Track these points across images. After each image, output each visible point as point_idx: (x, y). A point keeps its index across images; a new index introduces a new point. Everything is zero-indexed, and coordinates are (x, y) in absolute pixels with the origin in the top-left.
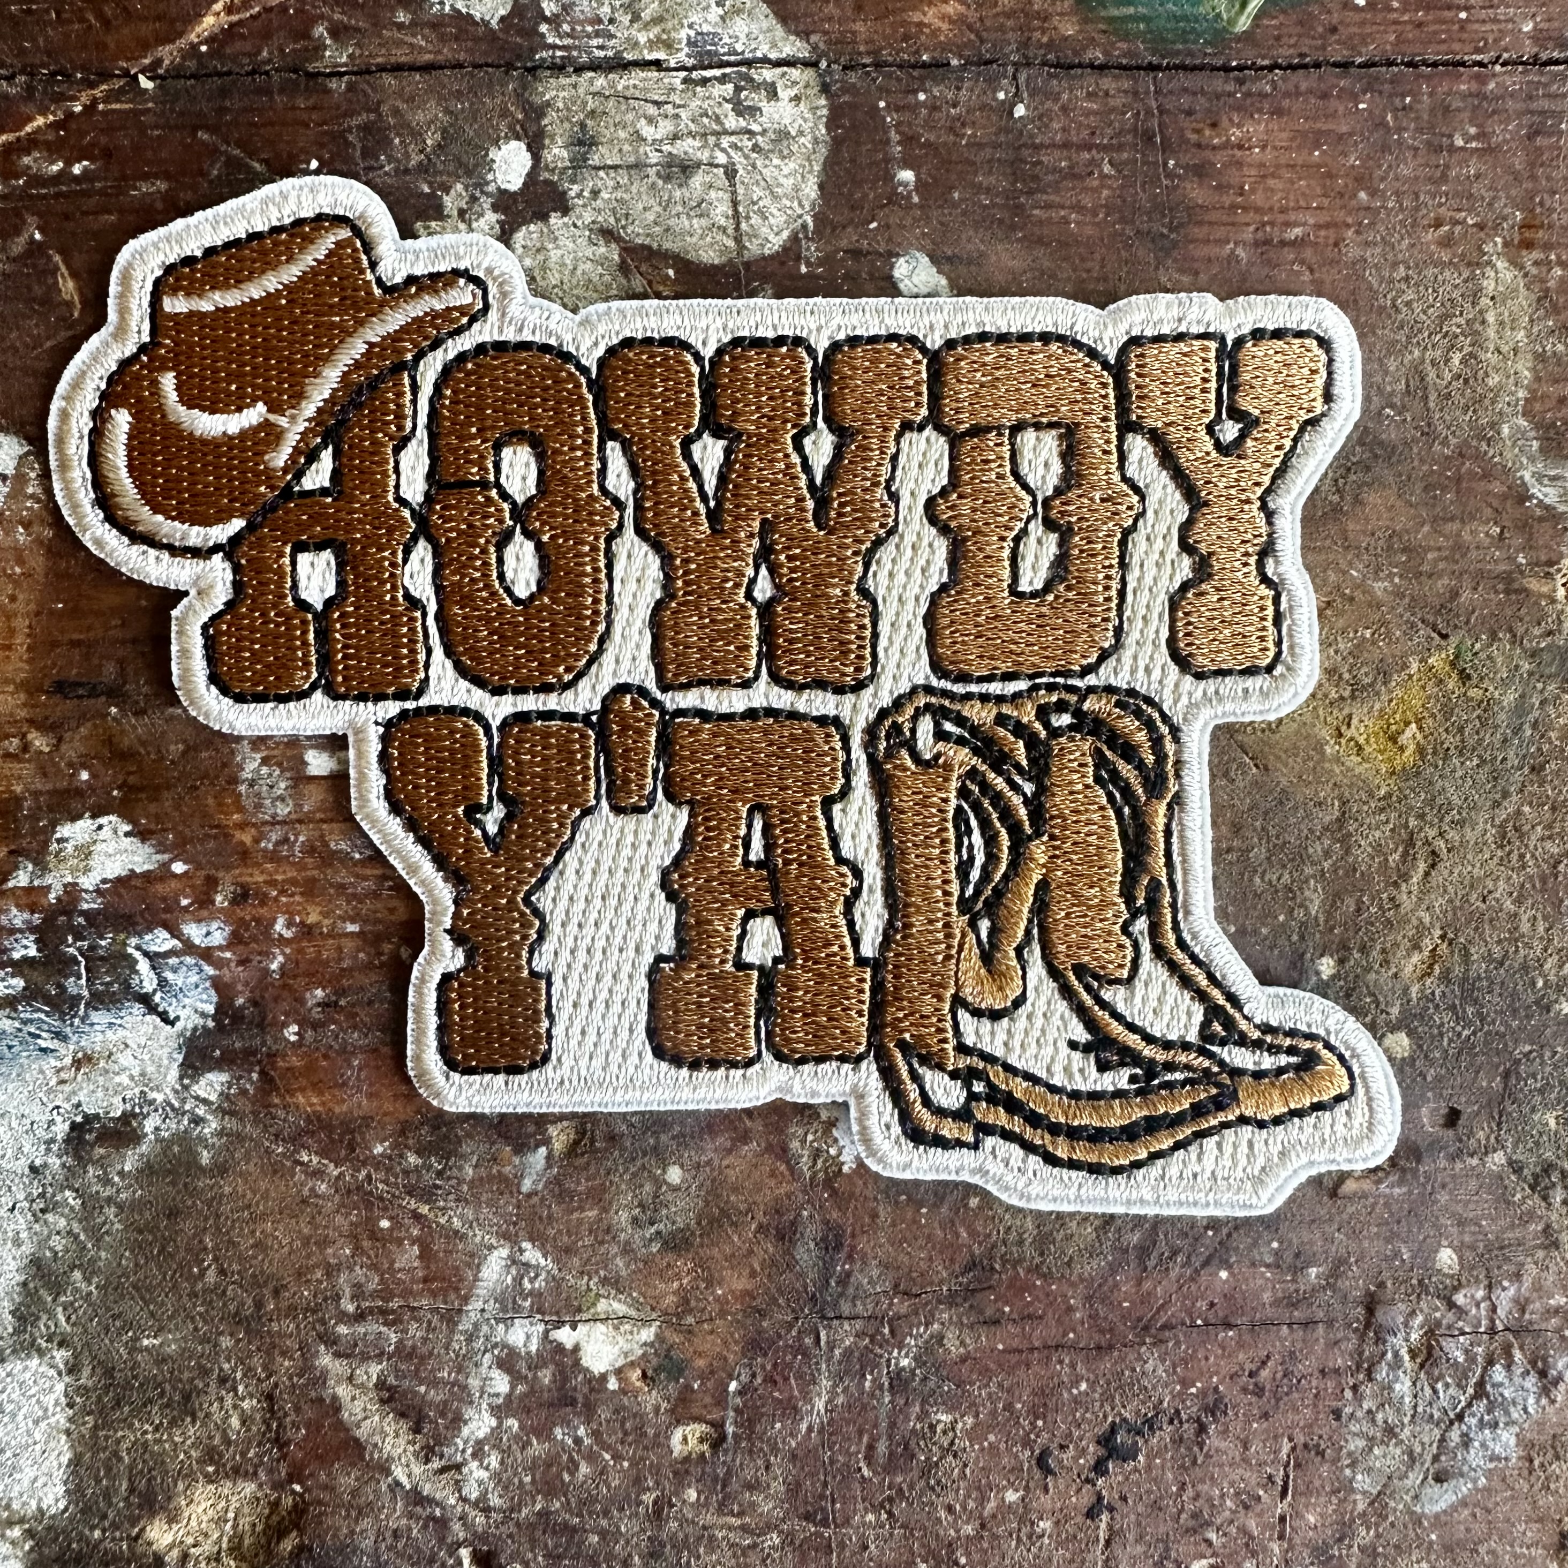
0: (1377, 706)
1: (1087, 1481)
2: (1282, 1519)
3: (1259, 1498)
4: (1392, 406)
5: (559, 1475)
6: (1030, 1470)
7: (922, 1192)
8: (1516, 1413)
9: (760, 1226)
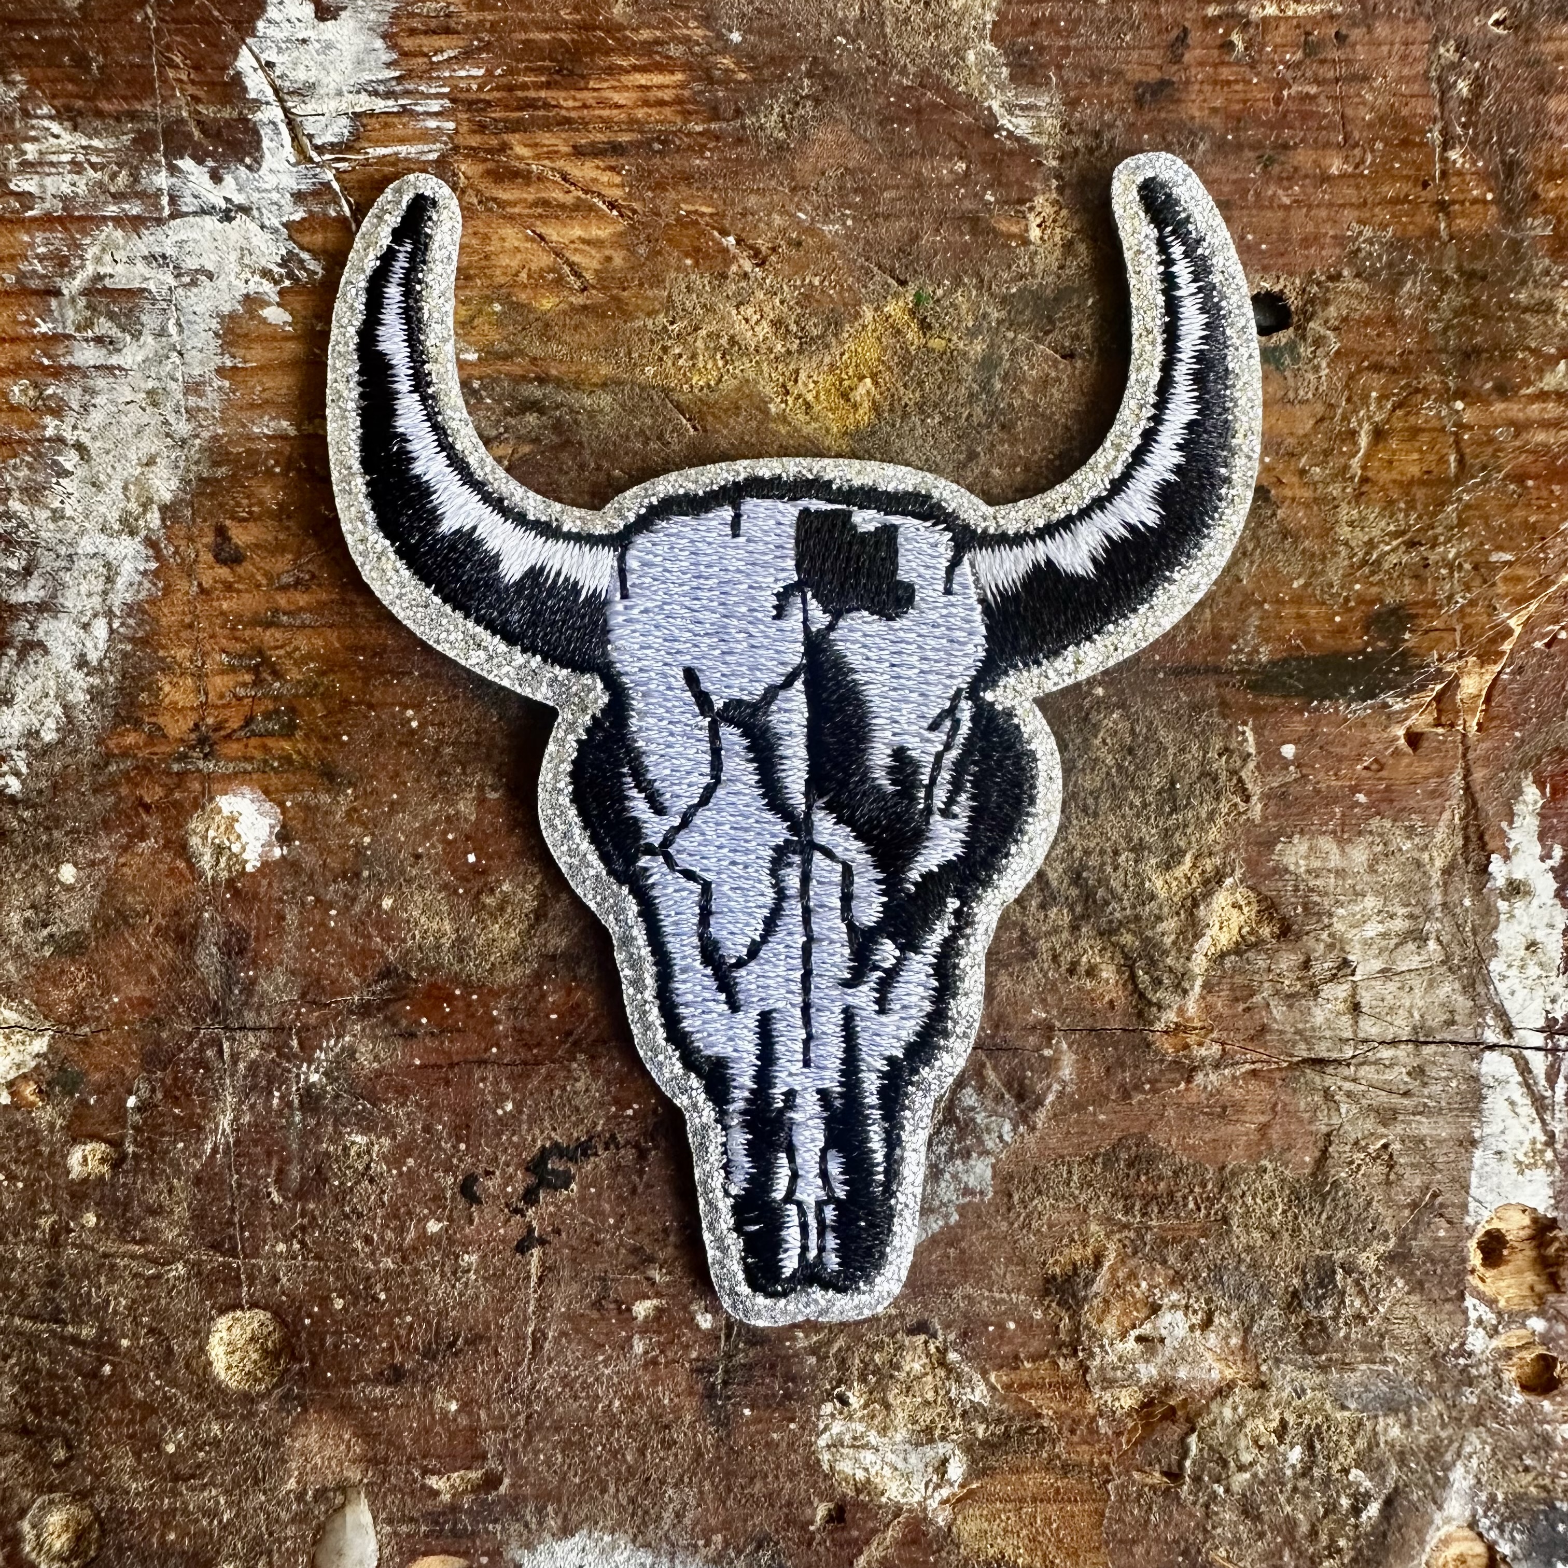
0: (827, 360)
1: (517, 1211)
4: (845, 34)
6: (453, 1198)
7: (331, 892)
8: (990, 1143)
9: (158, 929)
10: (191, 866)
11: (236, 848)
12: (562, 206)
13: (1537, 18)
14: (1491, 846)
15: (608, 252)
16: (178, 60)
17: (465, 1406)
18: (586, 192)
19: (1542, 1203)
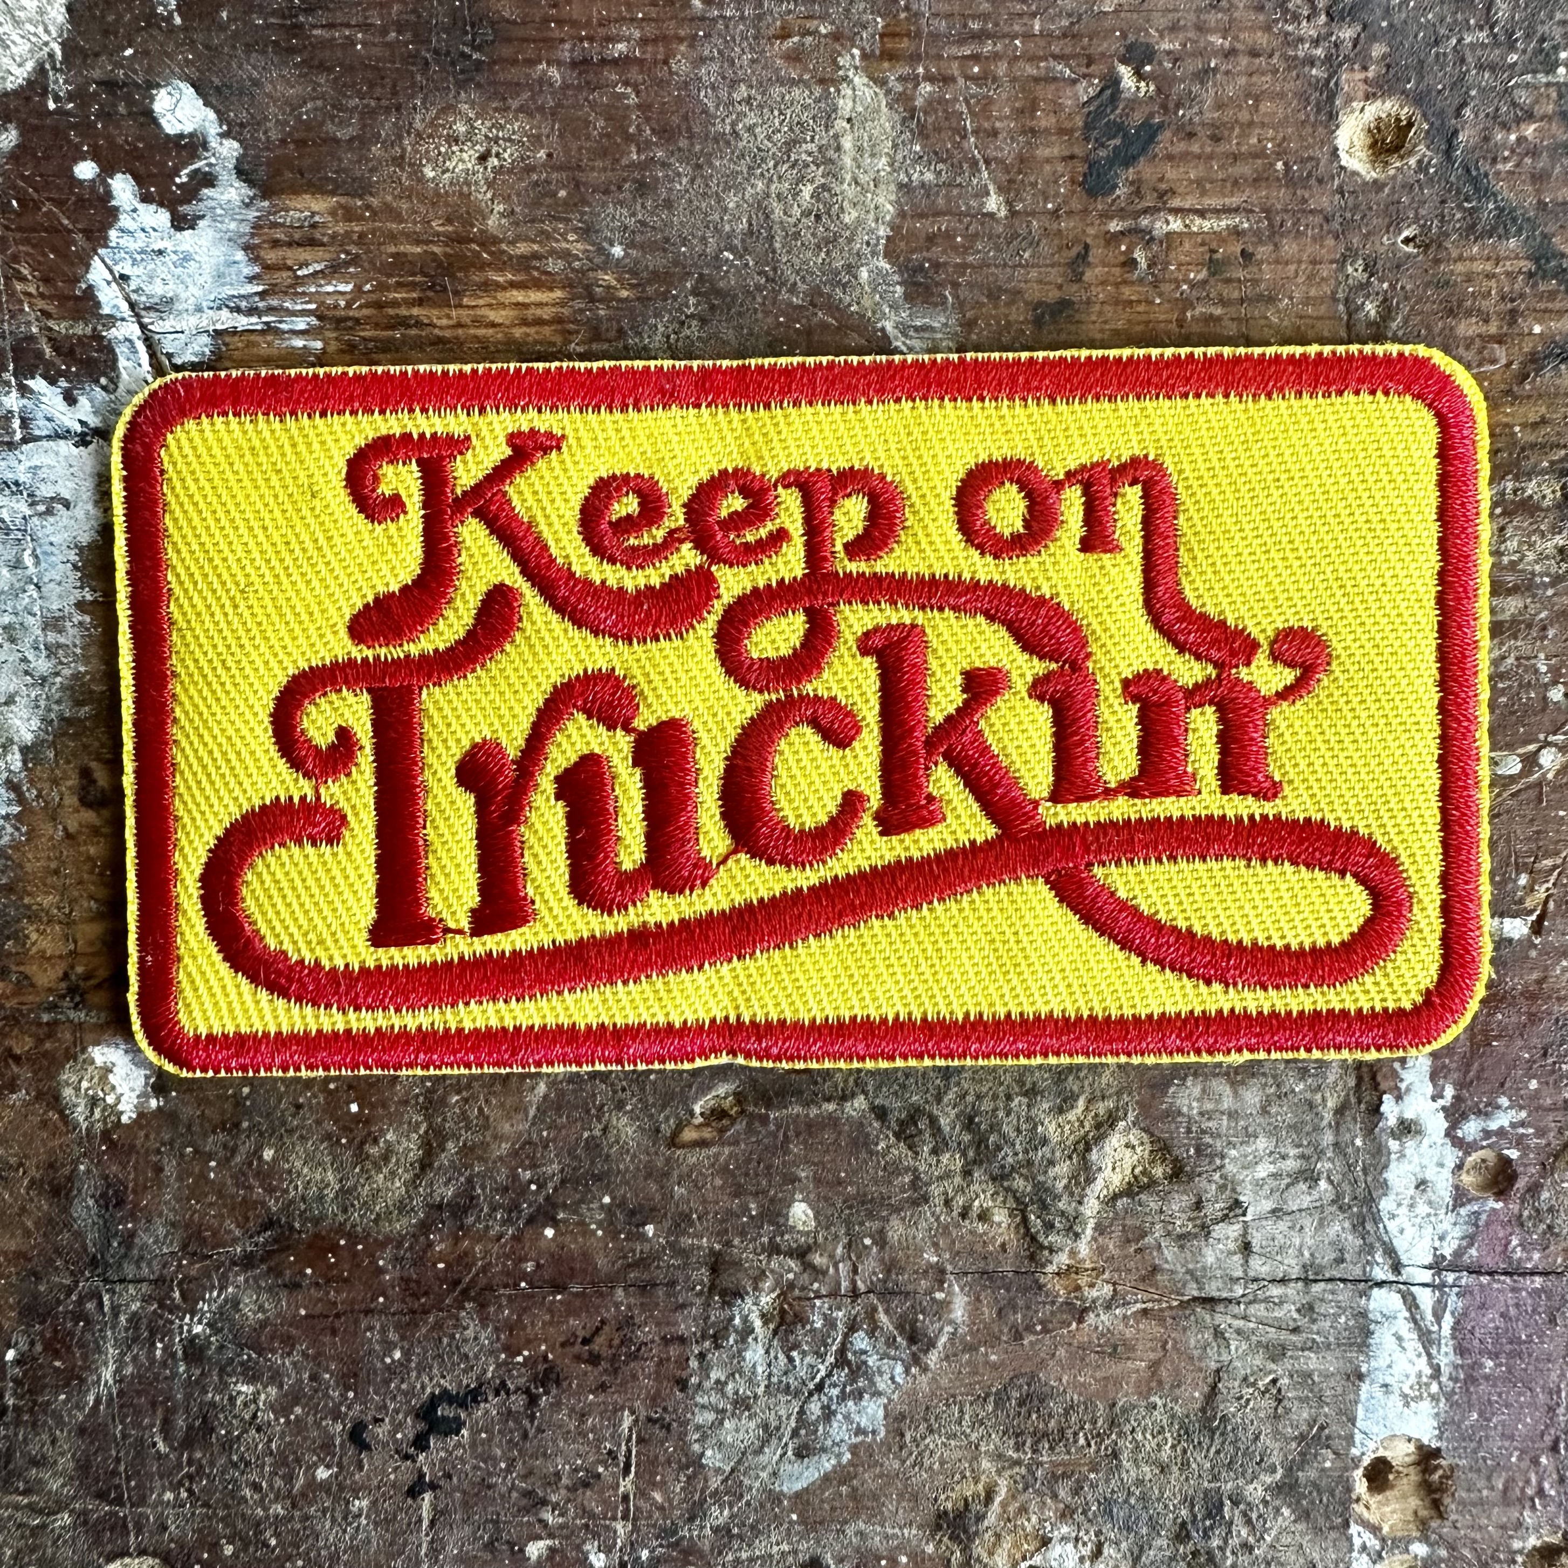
1: (407, 1457)
2: (626, 1498)
3: (599, 1476)
4: (732, 249)
6: (342, 1445)
7: (211, 1143)
8: (882, 1384)
9: (33, 1182)
10: (64, 1118)
11: (110, 1100)
13: (1447, 235)
14: (1383, 1086)
16: (25, 272)
19: (1427, 1433)
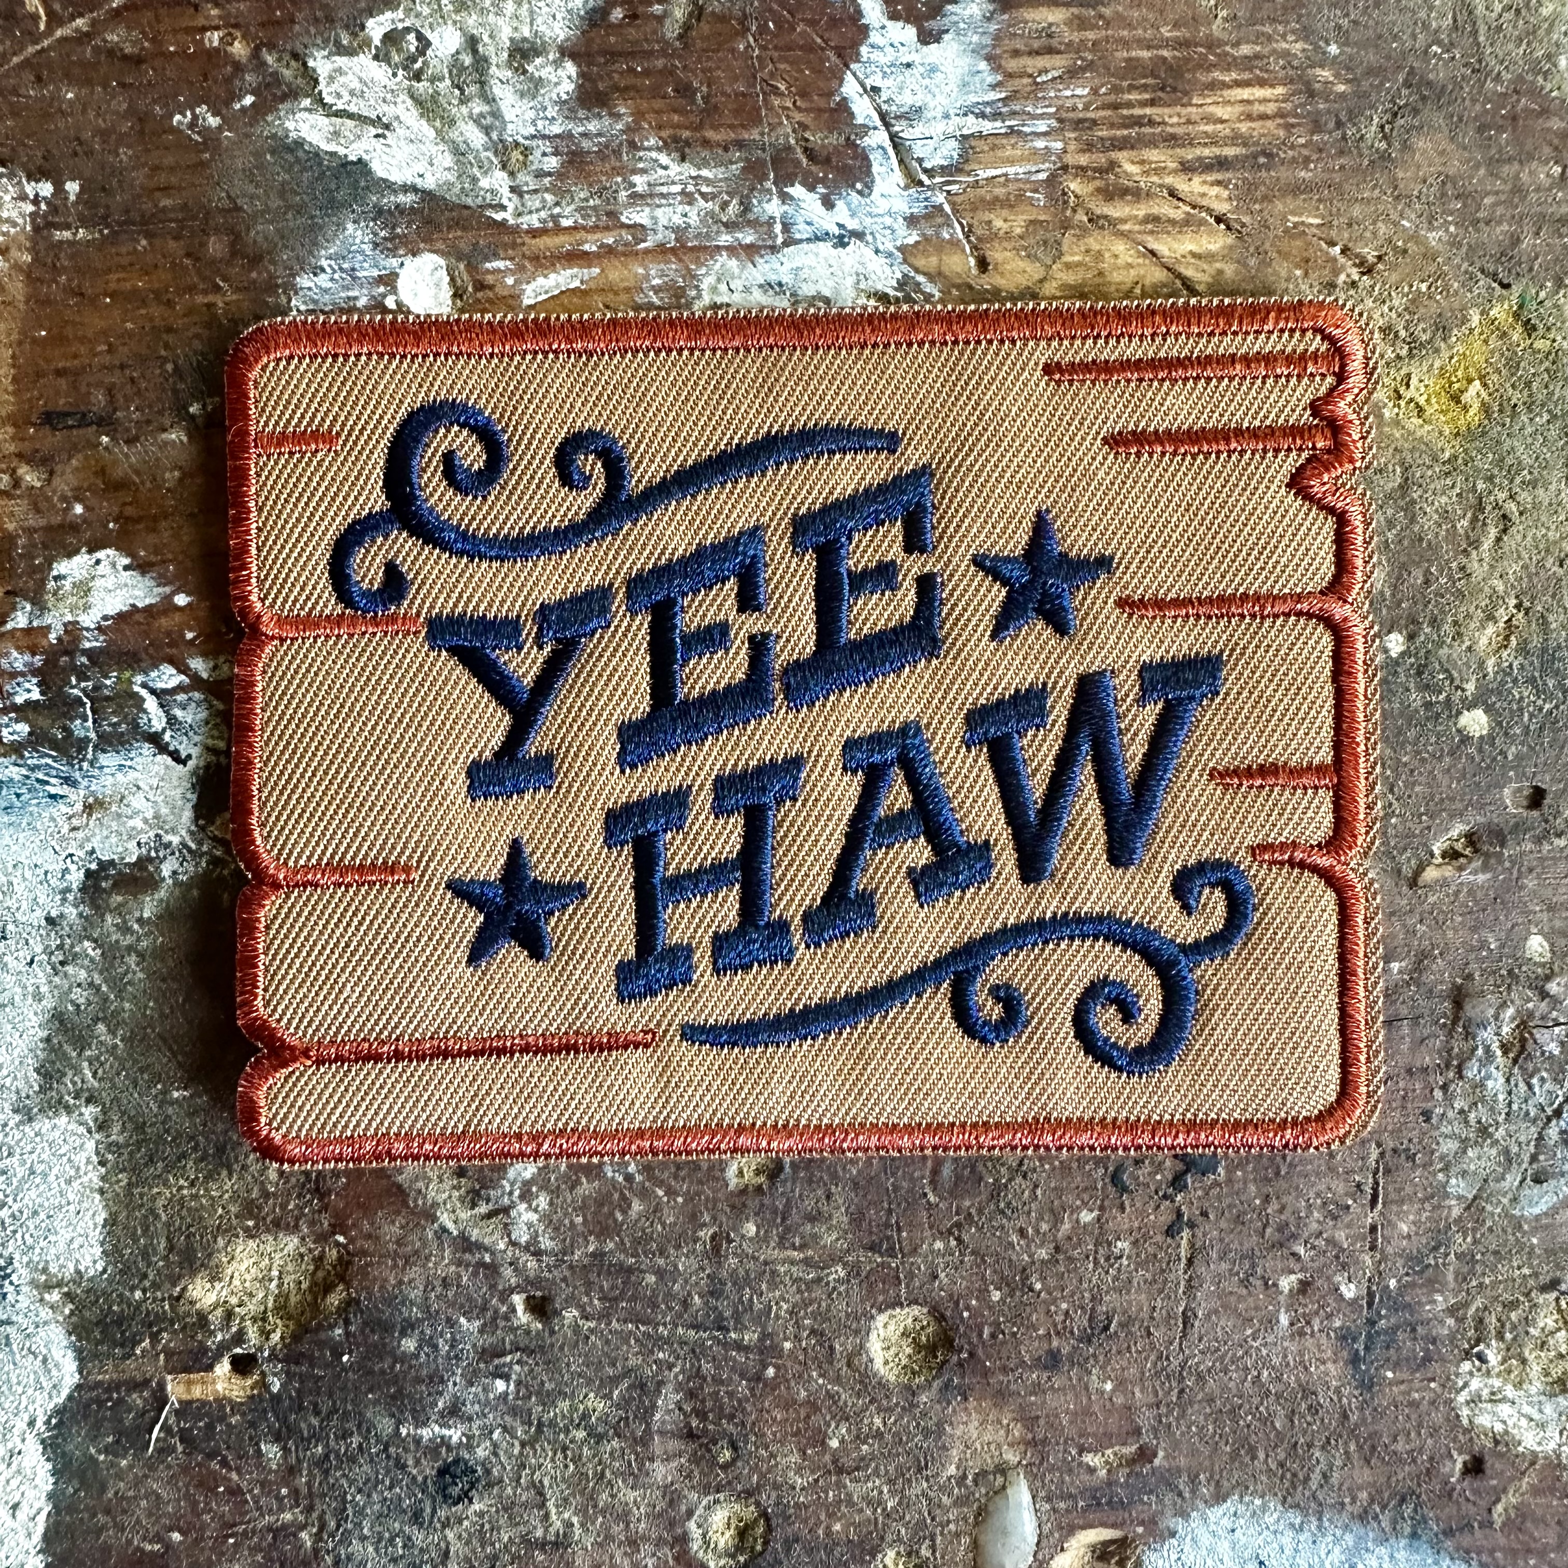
0: (1437, 364)
1: (1165, 1197)
2: (1373, 1229)
3: (1348, 1207)
4: (1439, 43)
5: (611, 1214)
6: (1104, 1189)
12: (1173, 222)
15: (1218, 265)
16: (782, 87)
17: (1120, 1384)
18: (1194, 207)
